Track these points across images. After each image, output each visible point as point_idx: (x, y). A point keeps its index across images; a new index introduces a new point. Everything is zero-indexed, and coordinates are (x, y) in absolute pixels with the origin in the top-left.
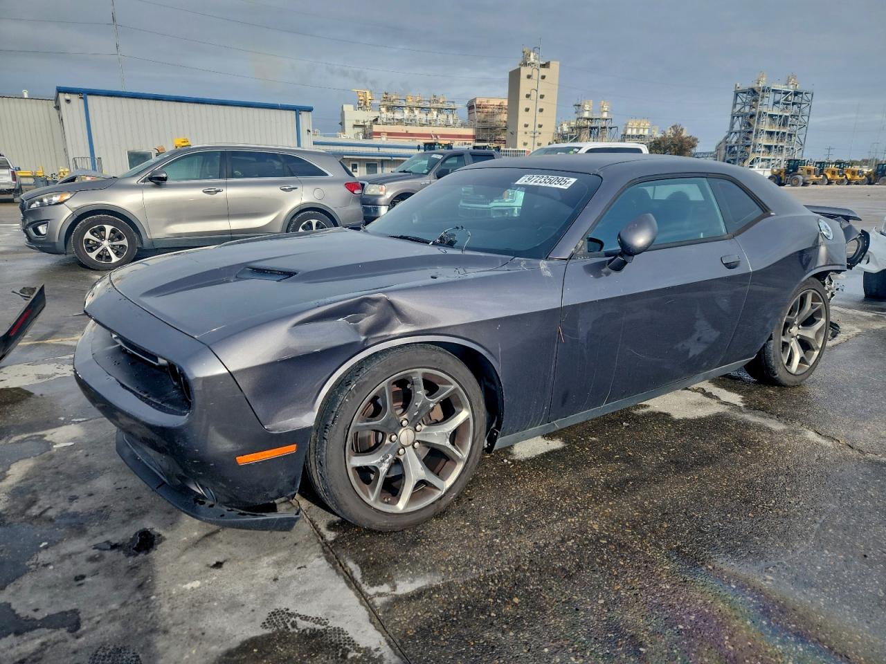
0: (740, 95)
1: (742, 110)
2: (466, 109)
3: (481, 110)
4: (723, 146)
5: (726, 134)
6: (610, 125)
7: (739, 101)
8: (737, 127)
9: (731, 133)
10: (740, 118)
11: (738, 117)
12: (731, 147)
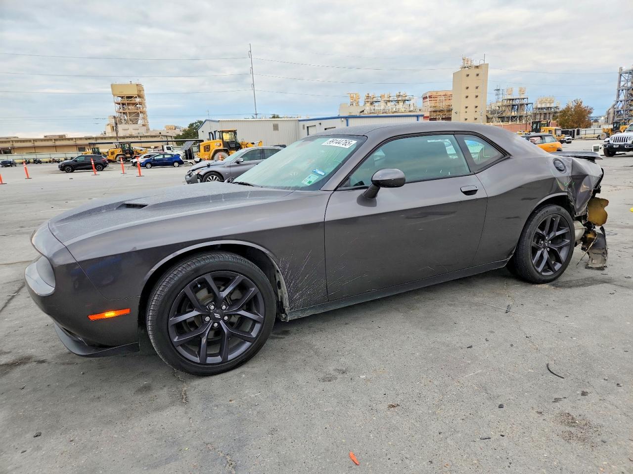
0: (623, 75)
1: (626, 85)
2: (422, 99)
3: (432, 99)
4: (612, 111)
5: (614, 103)
6: (526, 102)
7: (622, 79)
8: (622, 97)
9: (618, 102)
10: (624, 91)
11: (622, 90)
12: (618, 112)
